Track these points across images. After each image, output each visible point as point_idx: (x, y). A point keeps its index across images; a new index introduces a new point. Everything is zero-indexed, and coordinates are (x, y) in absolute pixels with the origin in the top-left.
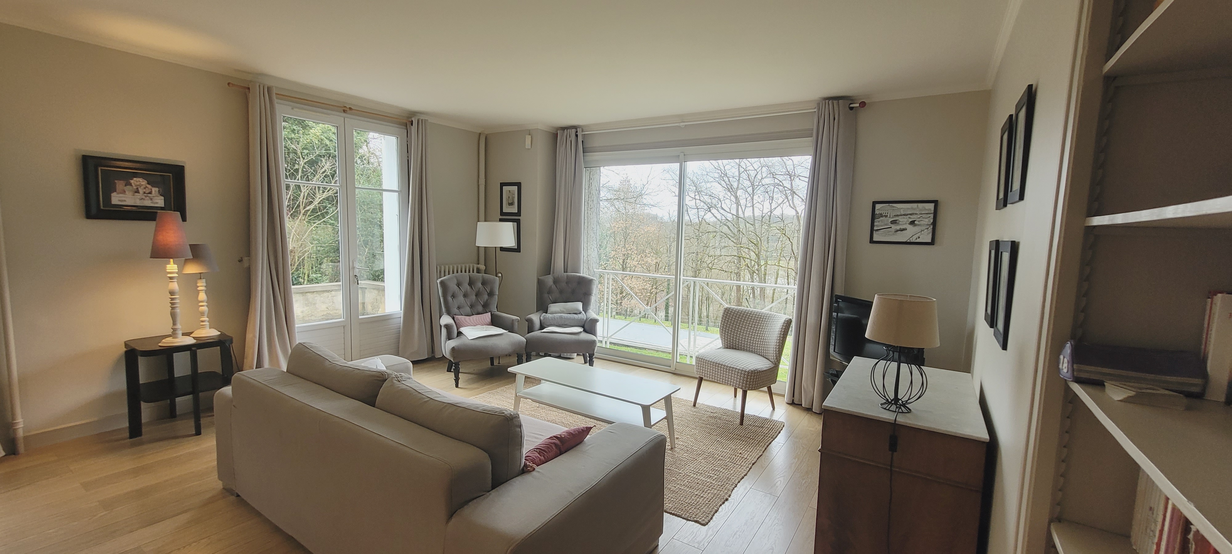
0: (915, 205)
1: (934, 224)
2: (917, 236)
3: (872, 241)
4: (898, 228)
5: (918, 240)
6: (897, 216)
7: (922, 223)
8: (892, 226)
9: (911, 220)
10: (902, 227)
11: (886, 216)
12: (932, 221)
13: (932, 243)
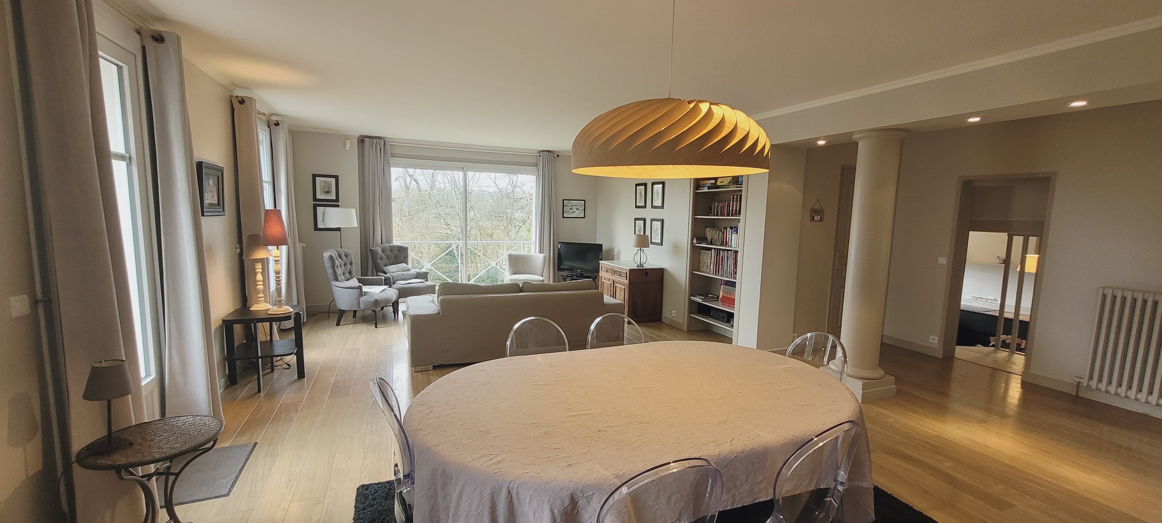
0: (578, 201)
1: (585, 209)
2: (579, 215)
3: (563, 217)
4: (572, 211)
5: (580, 216)
6: (572, 206)
7: (580, 209)
8: (570, 210)
9: (577, 208)
10: (574, 211)
11: (568, 206)
12: (584, 208)
13: (584, 217)
